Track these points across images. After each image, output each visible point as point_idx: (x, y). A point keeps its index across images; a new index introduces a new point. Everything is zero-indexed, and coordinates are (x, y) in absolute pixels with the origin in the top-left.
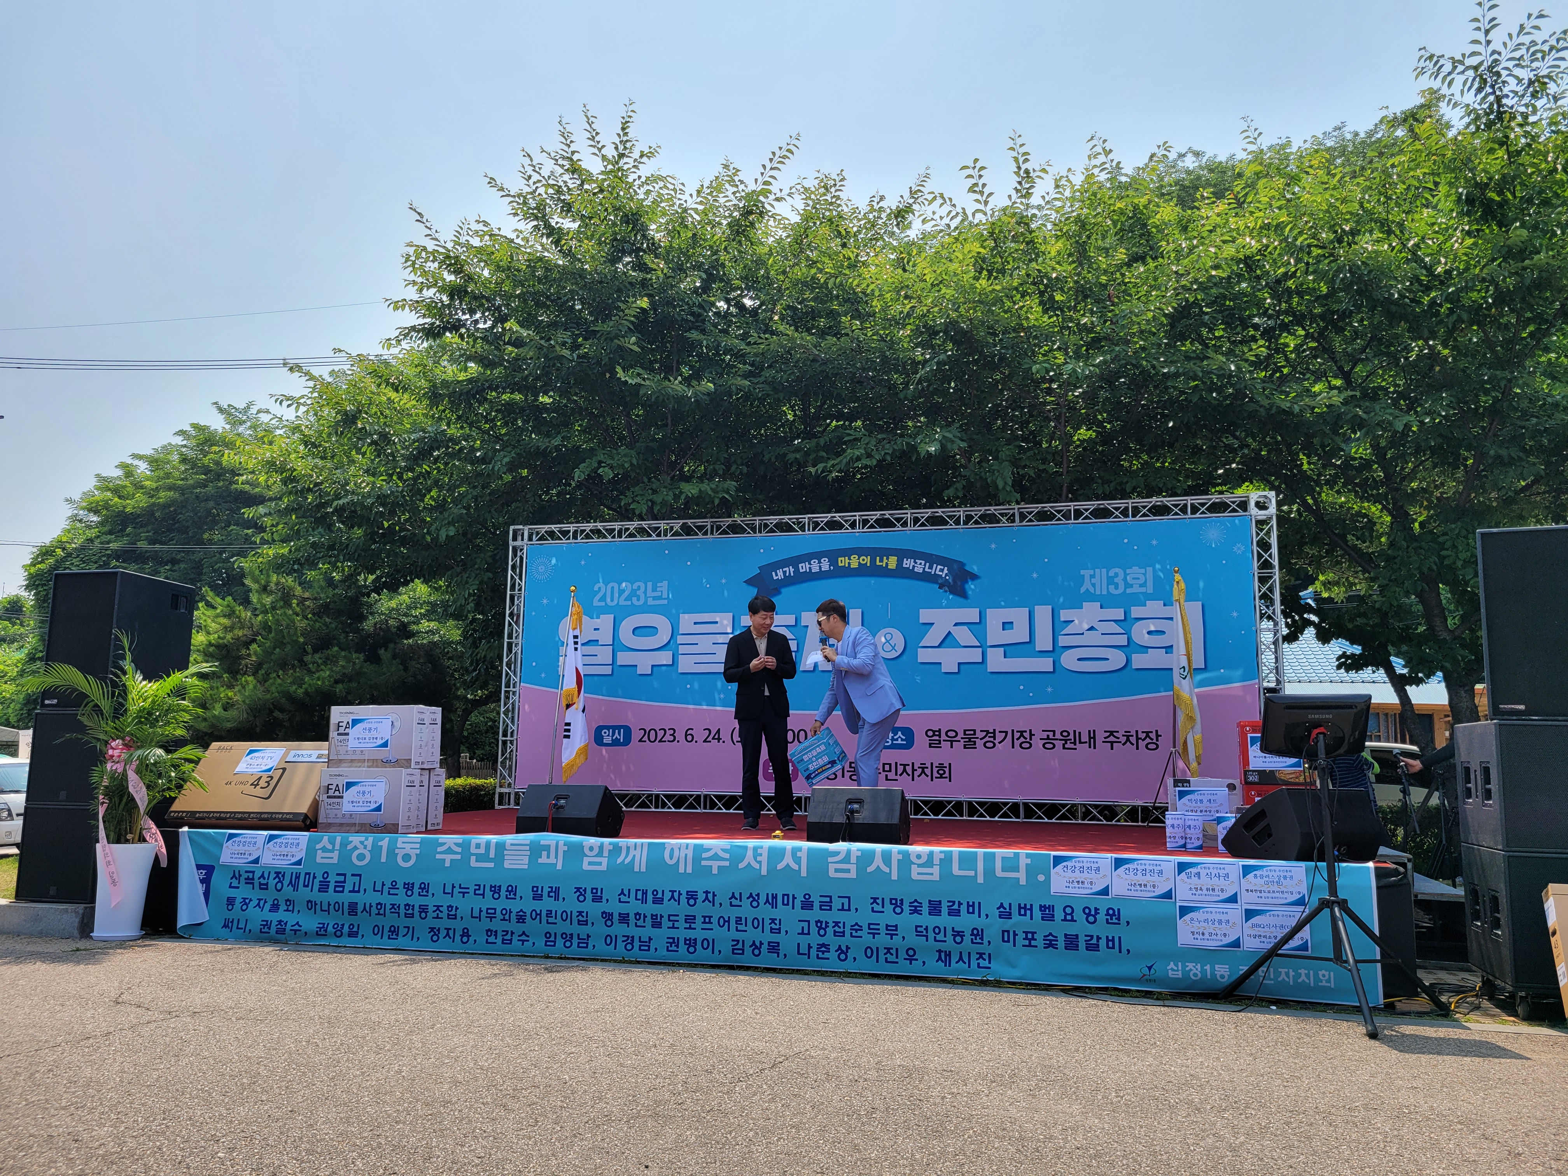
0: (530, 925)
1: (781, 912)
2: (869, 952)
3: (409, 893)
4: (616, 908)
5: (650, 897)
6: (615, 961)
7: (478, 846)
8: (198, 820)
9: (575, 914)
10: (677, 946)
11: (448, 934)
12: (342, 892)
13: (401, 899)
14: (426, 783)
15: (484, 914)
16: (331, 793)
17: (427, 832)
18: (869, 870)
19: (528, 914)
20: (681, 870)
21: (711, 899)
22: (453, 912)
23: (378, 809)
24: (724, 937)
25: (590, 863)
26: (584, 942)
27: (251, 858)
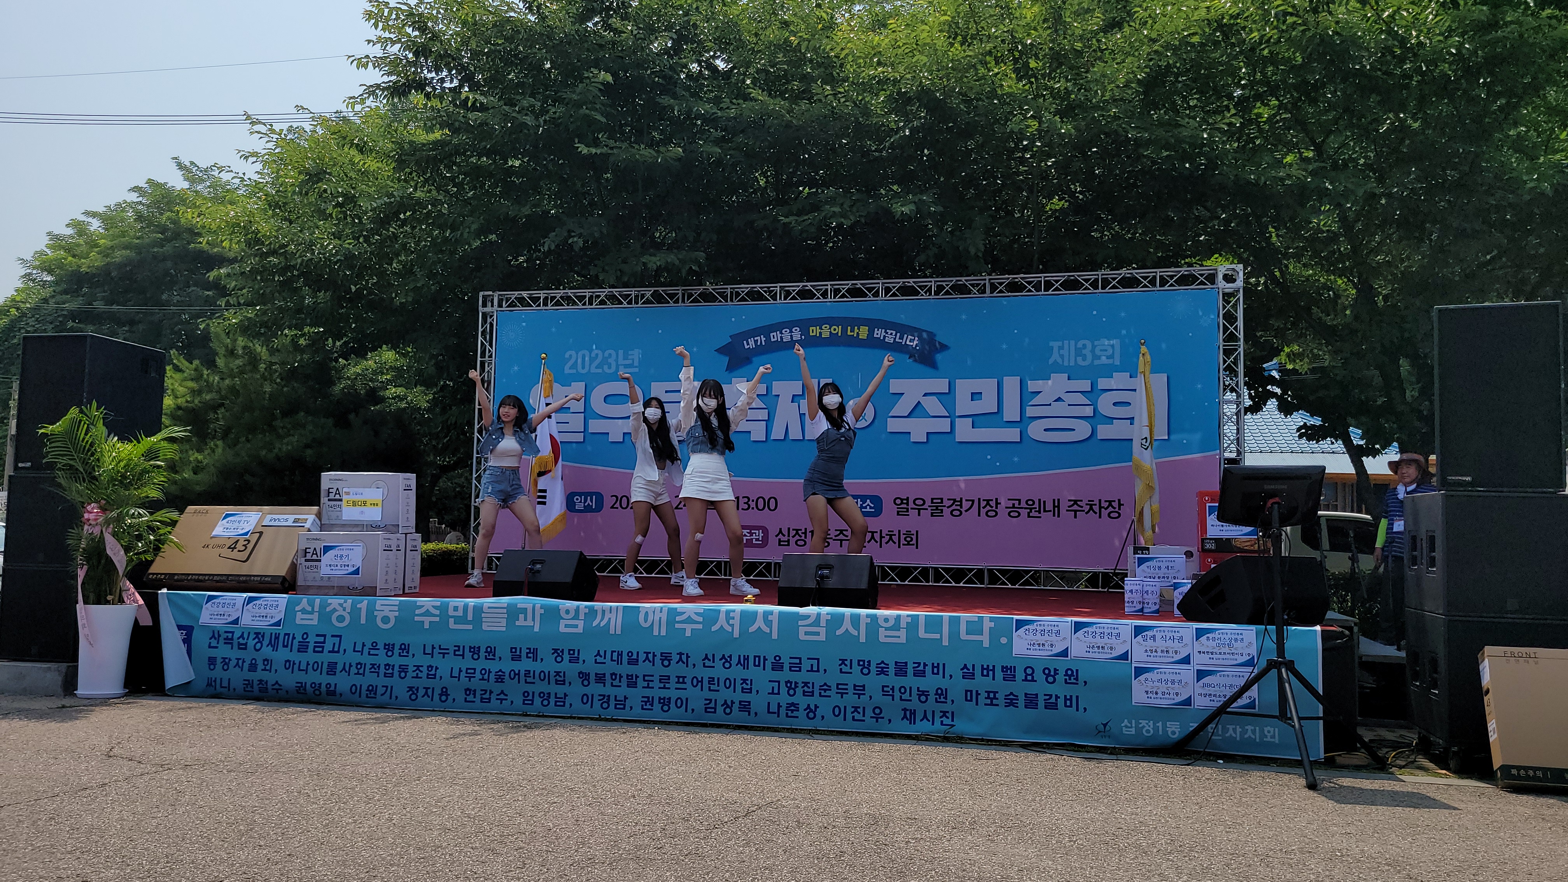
0: (509, 685)
1: (753, 673)
2: (837, 710)
3: (390, 653)
4: (592, 669)
5: (625, 658)
6: (592, 719)
7: (456, 609)
8: (177, 582)
9: (552, 674)
10: (652, 705)
11: (426, 693)
12: (322, 652)
13: (382, 659)
14: (402, 548)
15: (463, 674)
16: (309, 556)
17: (404, 594)
18: (838, 633)
19: (507, 674)
20: (656, 633)
21: (685, 661)
22: (433, 672)
23: (357, 572)
24: (696, 697)
25: (566, 626)
26: (561, 701)
27: (230, 619)
